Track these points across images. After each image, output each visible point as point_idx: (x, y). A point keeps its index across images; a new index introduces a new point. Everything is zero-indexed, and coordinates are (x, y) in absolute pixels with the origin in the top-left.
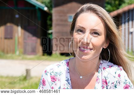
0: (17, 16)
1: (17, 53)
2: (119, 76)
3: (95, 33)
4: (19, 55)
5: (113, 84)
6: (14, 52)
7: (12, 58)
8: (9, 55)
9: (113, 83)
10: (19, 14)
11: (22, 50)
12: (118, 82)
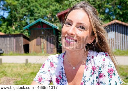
0: (43, 33)
1: (43, 53)
2: (104, 60)
3: (81, 27)
4: (44, 54)
5: (98, 68)
6: (41, 52)
7: (41, 55)
8: (39, 54)
9: (98, 66)
10: (43, 32)
11: (46, 51)
12: (102, 65)
